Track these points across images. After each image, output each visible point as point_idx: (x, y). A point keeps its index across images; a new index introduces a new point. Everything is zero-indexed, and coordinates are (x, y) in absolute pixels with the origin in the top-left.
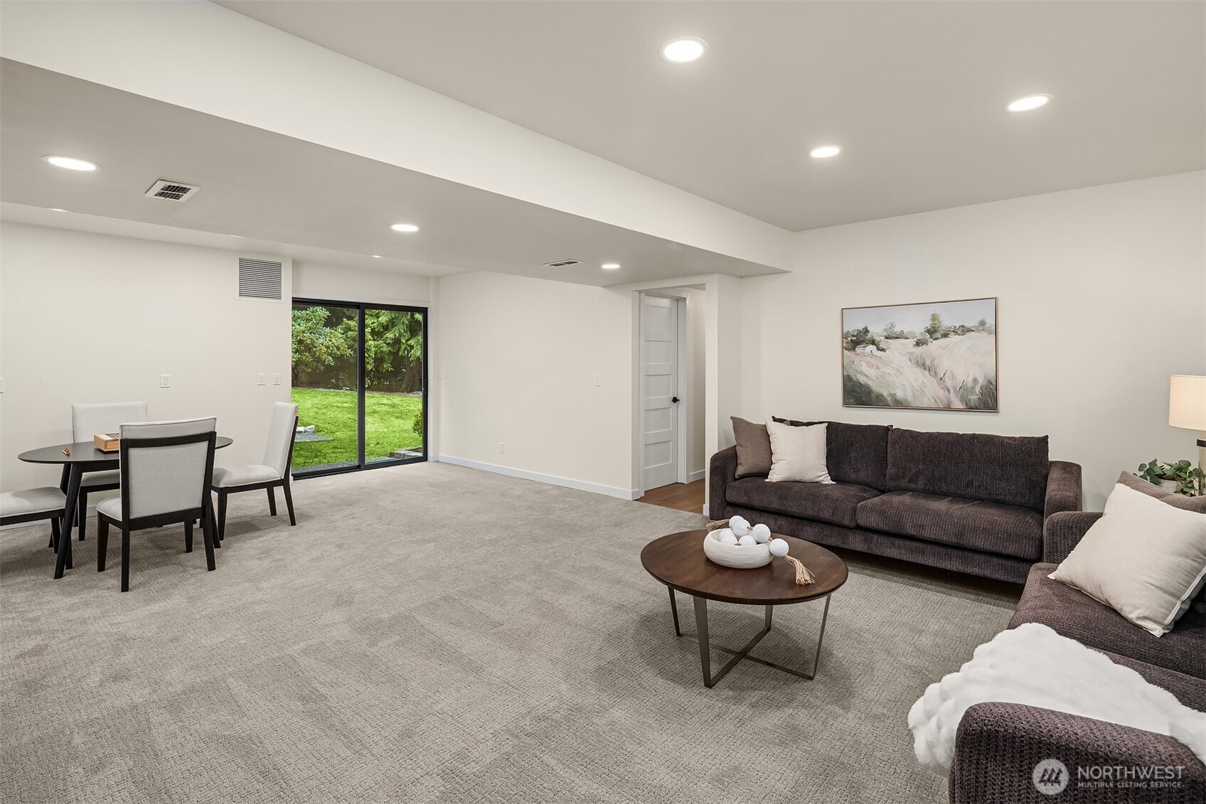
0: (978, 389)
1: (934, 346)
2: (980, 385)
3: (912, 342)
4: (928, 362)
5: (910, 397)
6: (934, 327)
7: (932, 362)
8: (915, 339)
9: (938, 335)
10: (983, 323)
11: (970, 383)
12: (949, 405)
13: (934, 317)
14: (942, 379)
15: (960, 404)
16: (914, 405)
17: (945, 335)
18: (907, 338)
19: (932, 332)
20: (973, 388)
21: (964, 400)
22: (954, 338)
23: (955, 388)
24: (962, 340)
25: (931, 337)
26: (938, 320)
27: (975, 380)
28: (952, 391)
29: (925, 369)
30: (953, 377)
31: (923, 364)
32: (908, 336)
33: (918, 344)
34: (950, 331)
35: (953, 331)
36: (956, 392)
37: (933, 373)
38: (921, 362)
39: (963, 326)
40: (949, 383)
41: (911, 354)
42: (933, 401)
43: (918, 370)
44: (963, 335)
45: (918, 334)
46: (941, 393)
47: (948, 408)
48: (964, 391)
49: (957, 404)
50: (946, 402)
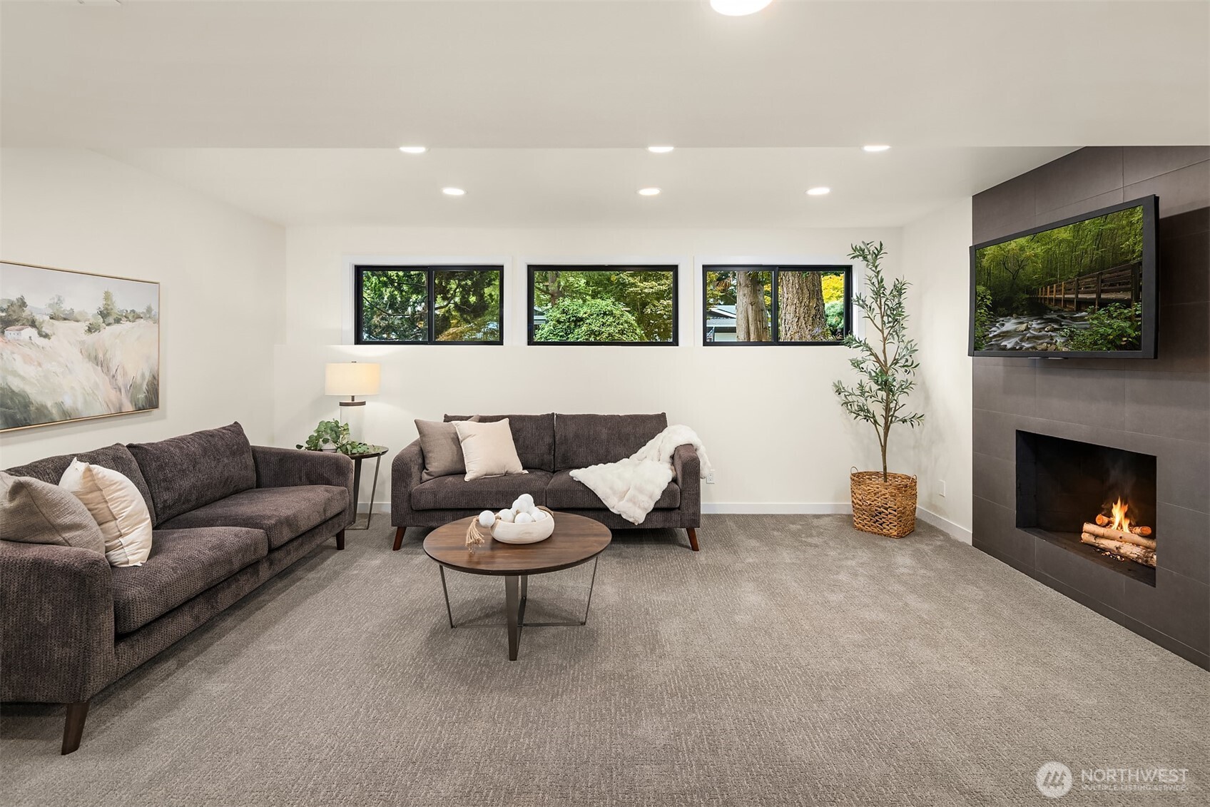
0: (145, 386)
1: (108, 333)
2: (147, 381)
3: (83, 326)
4: (101, 356)
5: (80, 405)
6: (107, 309)
7: (104, 355)
8: (87, 323)
9: (111, 320)
10: (149, 310)
11: (139, 380)
12: (120, 408)
13: (107, 296)
14: (114, 376)
15: (130, 405)
16: (85, 414)
17: (118, 321)
18: (77, 321)
19: (104, 314)
20: (141, 385)
21: (134, 401)
22: (126, 325)
23: (126, 387)
24: (133, 328)
25: (104, 322)
26: (111, 300)
27: (143, 375)
28: (123, 391)
29: (97, 365)
30: (125, 374)
31: (96, 358)
32: (79, 318)
33: (90, 330)
34: (122, 315)
35: (126, 317)
36: (127, 392)
37: (105, 370)
38: (93, 354)
39: (133, 311)
40: (120, 381)
41: (83, 343)
42: (105, 406)
43: (89, 366)
44: (134, 321)
45: (90, 316)
46: (113, 395)
47: (120, 414)
48: (134, 387)
49: (128, 407)
50: (118, 406)
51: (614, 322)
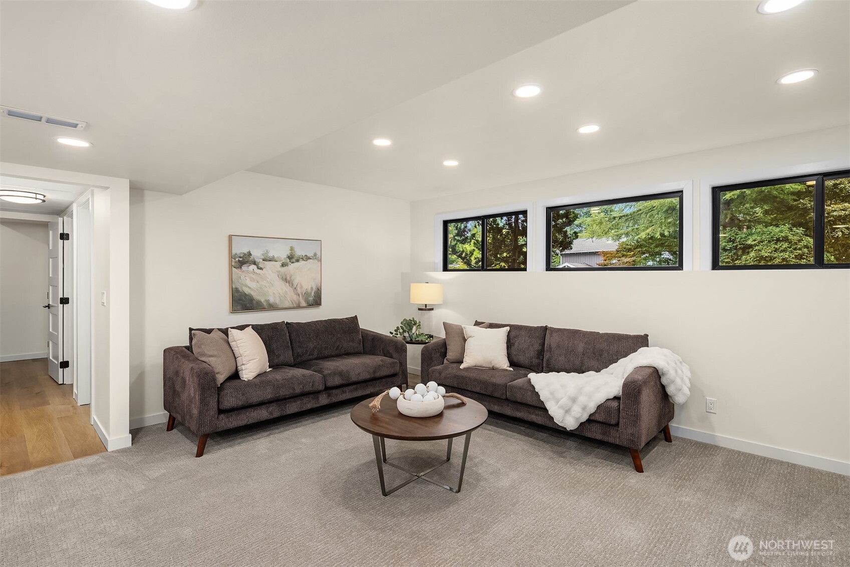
0: (313, 294)
1: (292, 267)
2: (314, 291)
3: (279, 264)
4: (288, 278)
5: (278, 302)
6: (291, 255)
7: (290, 277)
8: (281, 262)
9: (294, 260)
10: (315, 255)
11: (309, 290)
12: (299, 304)
13: (292, 249)
14: (295, 288)
15: (305, 303)
16: (280, 306)
17: (298, 261)
18: (276, 261)
19: (291, 258)
20: (311, 293)
21: (307, 301)
22: (302, 263)
23: (302, 294)
24: (306, 264)
25: (290, 261)
26: (294, 250)
27: (312, 288)
28: (300, 295)
29: (287, 282)
30: (302, 287)
31: (286, 279)
32: (277, 260)
33: (283, 265)
34: (300, 258)
35: (302, 258)
36: (302, 296)
37: (291, 285)
38: (284, 277)
39: (306, 256)
40: (299, 291)
41: (279, 272)
42: (291, 302)
43: (283, 283)
44: (306, 261)
45: (283, 259)
46: (295, 297)
47: (299, 307)
48: (307, 294)
49: (304, 304)
50: (298, 303)
51: (790, 247)
